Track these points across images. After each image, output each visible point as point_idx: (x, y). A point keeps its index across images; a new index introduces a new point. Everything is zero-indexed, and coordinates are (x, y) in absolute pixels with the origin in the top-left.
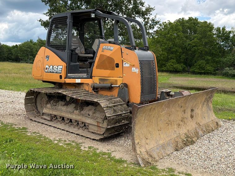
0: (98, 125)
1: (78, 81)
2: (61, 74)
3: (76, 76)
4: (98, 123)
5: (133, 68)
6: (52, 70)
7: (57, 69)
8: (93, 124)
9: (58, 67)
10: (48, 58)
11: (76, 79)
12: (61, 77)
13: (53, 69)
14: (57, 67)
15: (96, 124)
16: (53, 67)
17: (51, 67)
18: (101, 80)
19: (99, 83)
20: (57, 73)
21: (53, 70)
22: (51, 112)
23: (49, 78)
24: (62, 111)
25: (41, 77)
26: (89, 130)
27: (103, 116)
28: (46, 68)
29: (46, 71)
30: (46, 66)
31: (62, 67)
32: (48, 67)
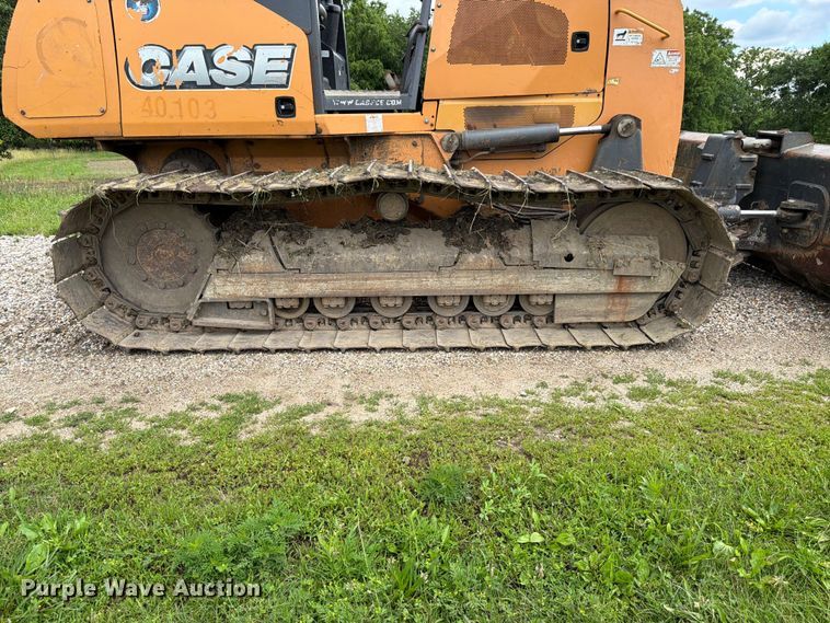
0: (623, 289)
1: (374, 124)
2: (282, 92)
3: (361, 99)
4: (620, 283)
5: (656, 54)
7: (251, 63)
8: (591, 290)
9: (253, 52)
11: (368, 116)
12: (286, 107)
13: (210, 64)
14: (244, 54)
15: (611, 288)
16: (208, 55)
17: (194, 55)
18: (479, 114)
19: (469, 127)
20: (248, 84)
21: (213, 72)
22: (280, 288)
23: (176, 120)
24: (367, 271)
25: (106, 119)
26: (550, 318)
27: (650, 247)
28: (149, 66)
29: (148, 79)
30: (146, 54)
31: (286, 51)
32: (162, 57)
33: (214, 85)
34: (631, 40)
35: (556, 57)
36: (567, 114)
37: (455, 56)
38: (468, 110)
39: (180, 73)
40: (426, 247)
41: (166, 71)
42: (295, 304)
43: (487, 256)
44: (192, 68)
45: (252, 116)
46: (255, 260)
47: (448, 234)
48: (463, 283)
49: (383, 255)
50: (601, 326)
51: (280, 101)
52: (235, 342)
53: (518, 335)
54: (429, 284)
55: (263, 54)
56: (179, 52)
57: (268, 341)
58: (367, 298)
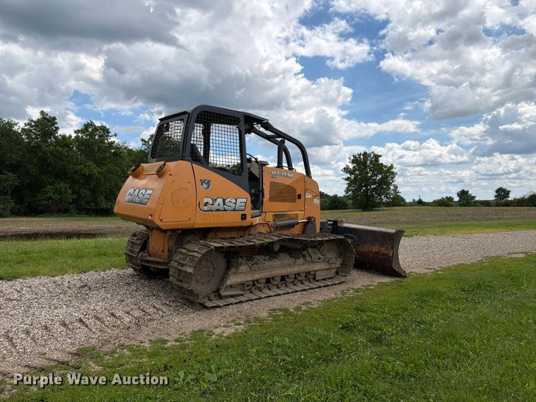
0: (330, 267)
1: (258, 220)
2: (243, 212)
3: (256, 213)
5: (315, 200)
6: (221, 207)
7: (235, 203)
8: (324, 268)
9: (236, 200)
10: (208, 183)
12: (244, 217)
13: (224, 204)
14: (234, 201)
15: (328, 267)
16: (224, 200)
17: (220, 201)
18: (278, 216)
19: (274, 221)
20: (234, 210)
21: (225, 206)
22: (249, 278)
23: (212, 222)
24: (273, 268)
25: (190, 222)
26: (314, 278)
28: (206, 204)
29: (206, 208)
30: (206, 200)
31: (245, 200)
32: (210, 201)
33: (225, 210)
34: (310, 196)
35: (294, 201)
36: (297, 217)
37: (271, 199)
38: (274, 215)
39: (216, 206)
40: (285, 259)
41: (211, 206)
42: (250, 283)
43: (301, 260)
44: (219, 205)
45: (233, 220)
46: (243, 268)
47: (290, 255)
48: (296, 269)
49: (276, 262)
50: (324, 279)
51: (243, 215)
53: (307, 285)
54: (284, 272)
55: (239, 201)
56: (216, 200)
57: (243, 299)
58: (269, 278)
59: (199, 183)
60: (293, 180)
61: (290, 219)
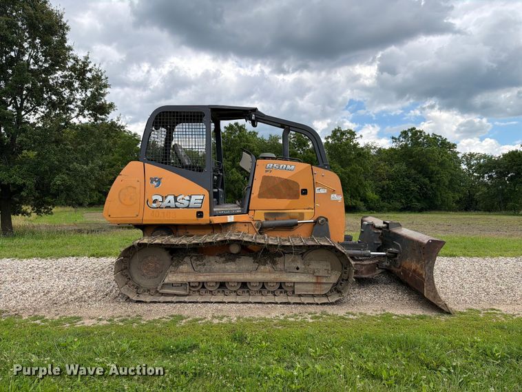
0: (319, 281)
1: (231, 219)
2: (199, 210)
3: (226, 211)
4: (317, 279)
5: (332, 196)
6: (172, 204)
7: (189, 201)
8: (307, 281)
9: (190, 197)
10: (159, 181)
11: (228, 216)
12: (200, 214)
13: (176, 201)
14: (187, 198)
15: (314, 281)
16: (175, 198)
17: (171, 198)
18: (269, 215)
19: (266, 219)
21: (177, 203)
22: (192, 278)
23: (162, 218)
24: (224, 272)
25: (138, 218)
26: (293, 292)
27: (327, 266)
28: (155, 201)
29: (154, 205)
30: (154, 198)
31: (202, 197)
32: (160, 199)
33: (176, 207)
34: (323, 191)
35: (296, 197)
36: (302, 216)
38: (265, 214)
39: (166, 203)
40: (246, 263)
41: (161, 203)
42: (197, 284)
43: (268, 267)
44: (169, 202)
45: (190, 217)
46: (184, 267)
47: (255, 258)
48: (259, 277)
49: (231, 266)
50: (313, 296)
51: (198, 213)
52: (174, 299)
53: (281, 298)
54: (247, 277)
55: (193, 198)
56: (166, 197)
57: (186, 299)
58: (224, 283)
59: (148, 181)
60: (293, 173)
61: (291, 218)
